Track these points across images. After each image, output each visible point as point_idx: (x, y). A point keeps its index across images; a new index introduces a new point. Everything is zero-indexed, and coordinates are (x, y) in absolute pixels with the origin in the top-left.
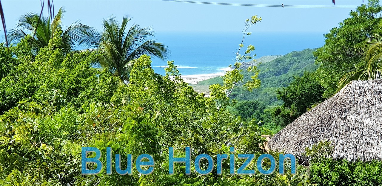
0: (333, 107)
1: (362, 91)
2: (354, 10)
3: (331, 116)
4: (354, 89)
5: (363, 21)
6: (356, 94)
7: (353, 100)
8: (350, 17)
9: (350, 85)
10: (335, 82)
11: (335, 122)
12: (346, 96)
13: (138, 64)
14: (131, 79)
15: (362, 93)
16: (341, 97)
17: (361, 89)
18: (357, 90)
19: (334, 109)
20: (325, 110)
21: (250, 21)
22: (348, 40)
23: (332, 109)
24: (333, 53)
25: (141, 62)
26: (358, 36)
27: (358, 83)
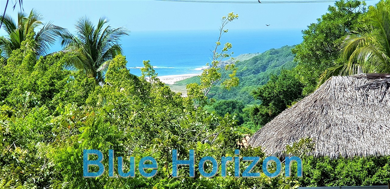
0: (313, 103)
1: (342, 86)
2: (333, 5)
3: (311, 113)
4: (334, 85)
5: (341, 16)
6: (336, 90)
7: (334, 96)
8: (328, 12)
9: (330, 81)
10: (315, 78)
11: (316, 119)
12: (326, 92)
13: (113, 64)
14: (107, 80)
15: (342, 89)
16: (321, 93)
17: (342, 84)
18: (337, 86)
19: (314, 106)
20: (306, 107)
21: (226, 18)
22: (327, 36)
23: (312, 106)
24: (311, 50)
25: (117, 63)
26: (337, 32)
27: (338, 79)
